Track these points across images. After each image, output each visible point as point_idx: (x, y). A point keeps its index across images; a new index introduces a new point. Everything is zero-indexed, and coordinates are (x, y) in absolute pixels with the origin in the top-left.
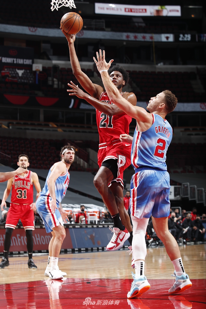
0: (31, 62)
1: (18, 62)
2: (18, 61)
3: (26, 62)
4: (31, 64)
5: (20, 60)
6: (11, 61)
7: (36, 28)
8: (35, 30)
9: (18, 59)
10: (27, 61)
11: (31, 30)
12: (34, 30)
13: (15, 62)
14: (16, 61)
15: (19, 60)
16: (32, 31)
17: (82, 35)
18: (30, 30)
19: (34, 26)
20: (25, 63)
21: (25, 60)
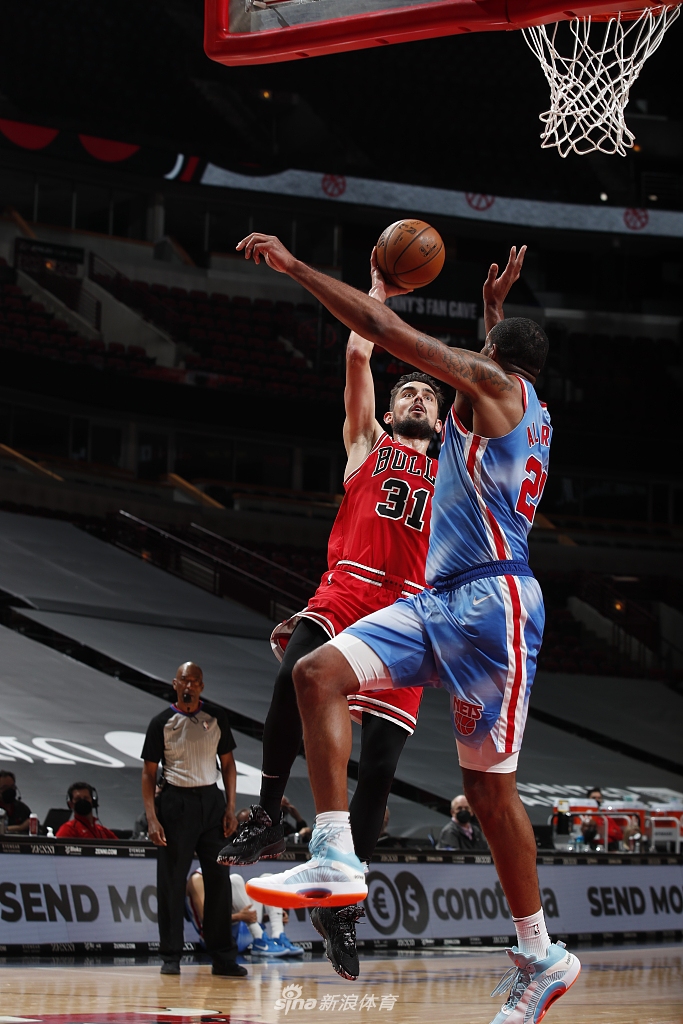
0: (473, 311)
1: (431, 310)
2: (429, 307)
3: (455, 309)
4: (473, 317)
5: (435, 303)
6: (407, 306)
7: (490, 198)
8: (489, 205)
9: (429, 301)
10: (460, 305)
11: (475, 203)
12: (483, 204)
13: (420, 310)
14: (425, 305)
15: (432, 304)
16: (477, 208)
17: (643, 225)
18: (470, 202)
19: (484, 192)
20: (452, 314)
21: (453, 304)
